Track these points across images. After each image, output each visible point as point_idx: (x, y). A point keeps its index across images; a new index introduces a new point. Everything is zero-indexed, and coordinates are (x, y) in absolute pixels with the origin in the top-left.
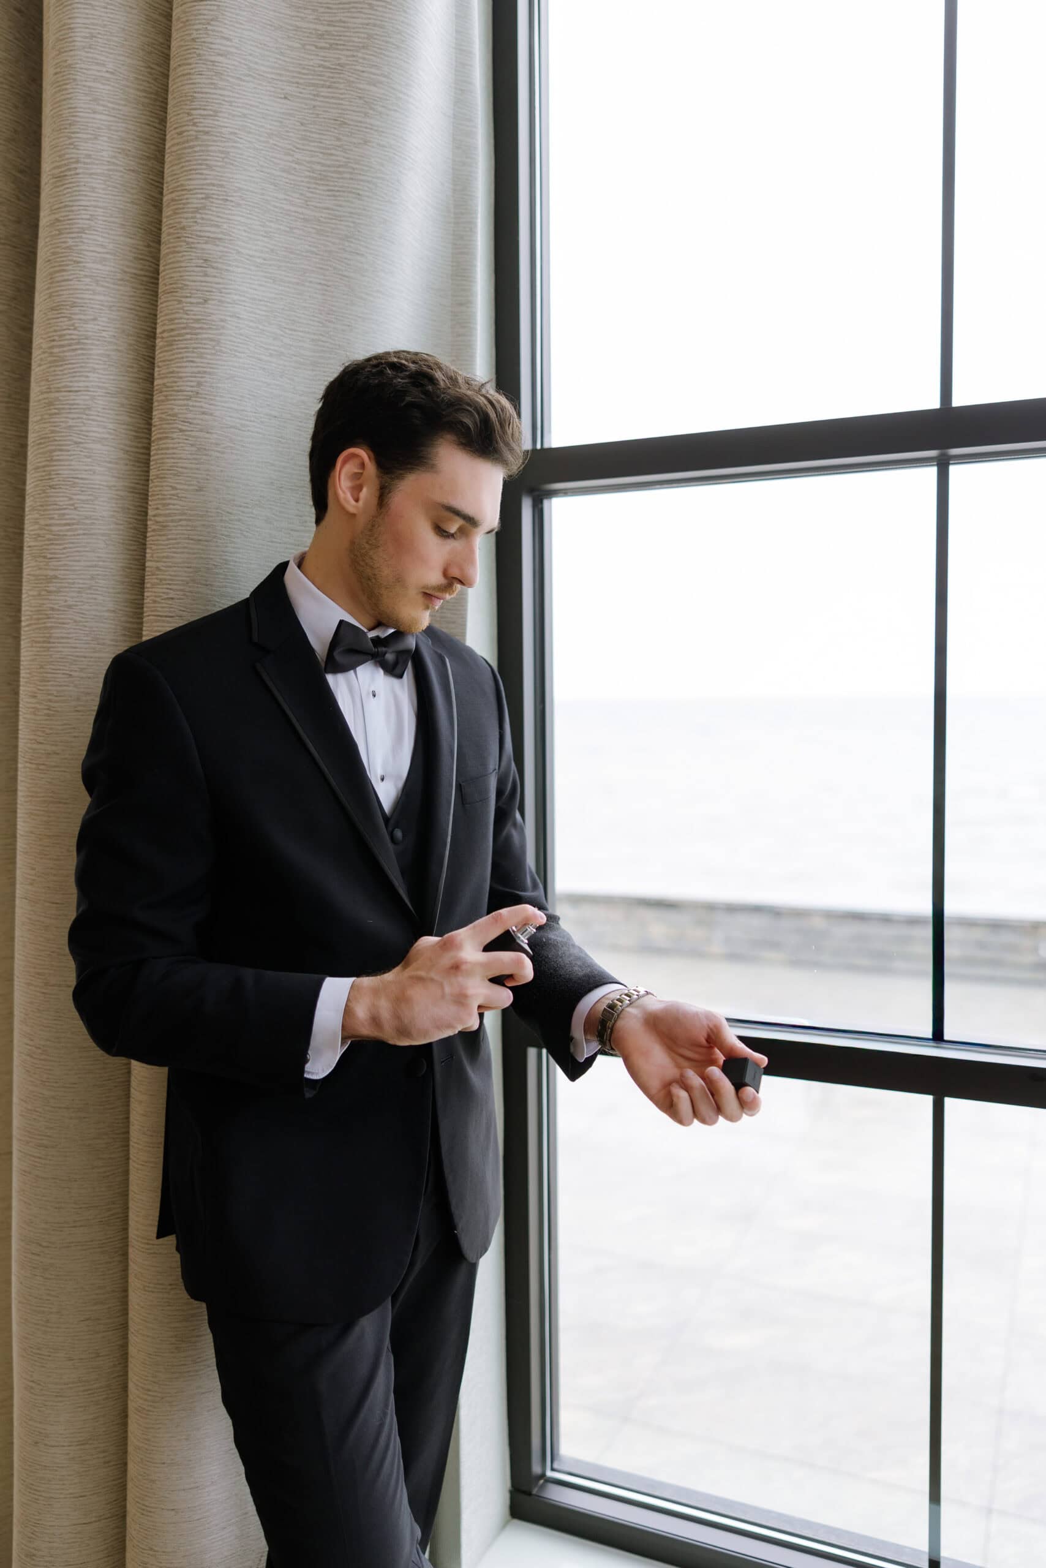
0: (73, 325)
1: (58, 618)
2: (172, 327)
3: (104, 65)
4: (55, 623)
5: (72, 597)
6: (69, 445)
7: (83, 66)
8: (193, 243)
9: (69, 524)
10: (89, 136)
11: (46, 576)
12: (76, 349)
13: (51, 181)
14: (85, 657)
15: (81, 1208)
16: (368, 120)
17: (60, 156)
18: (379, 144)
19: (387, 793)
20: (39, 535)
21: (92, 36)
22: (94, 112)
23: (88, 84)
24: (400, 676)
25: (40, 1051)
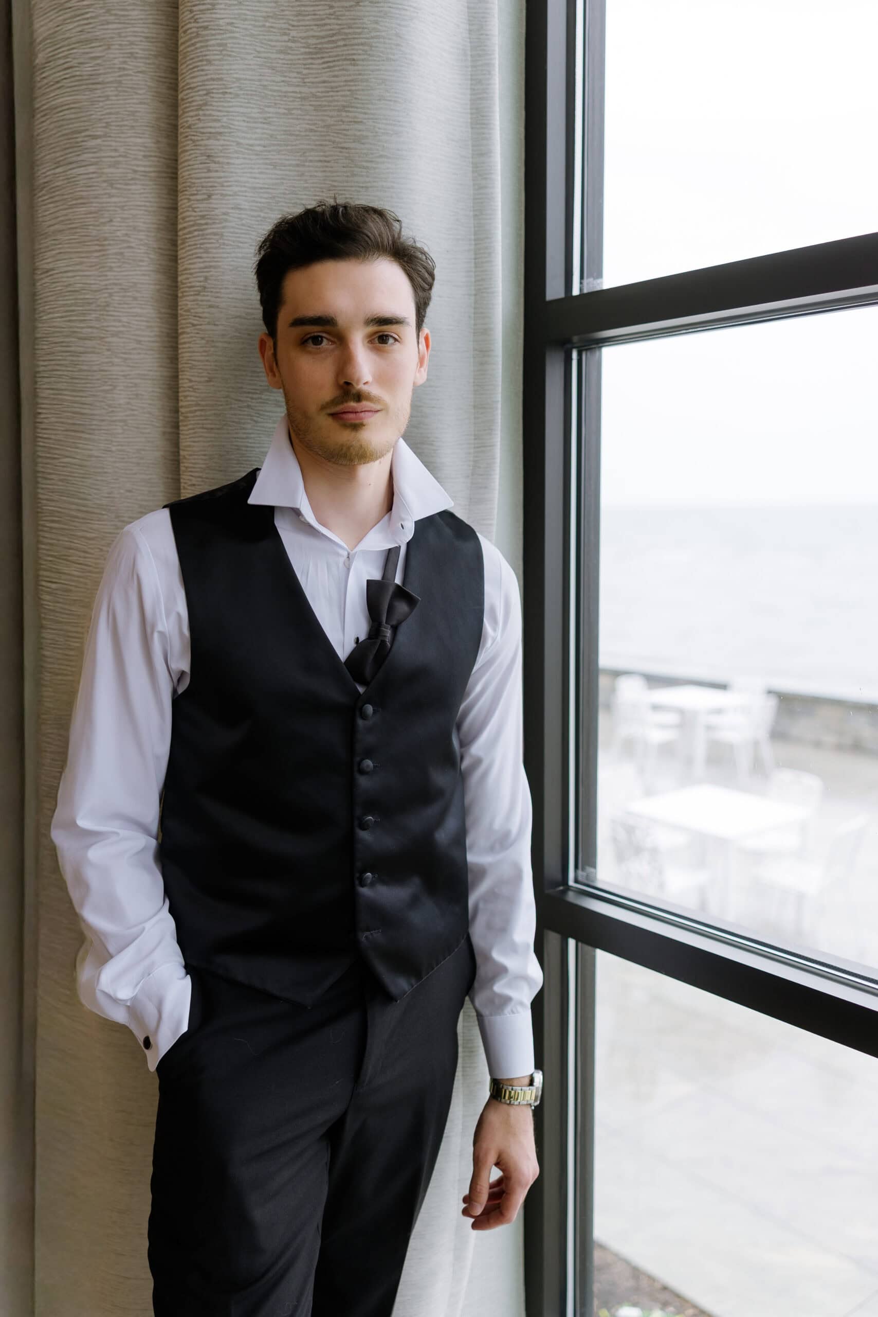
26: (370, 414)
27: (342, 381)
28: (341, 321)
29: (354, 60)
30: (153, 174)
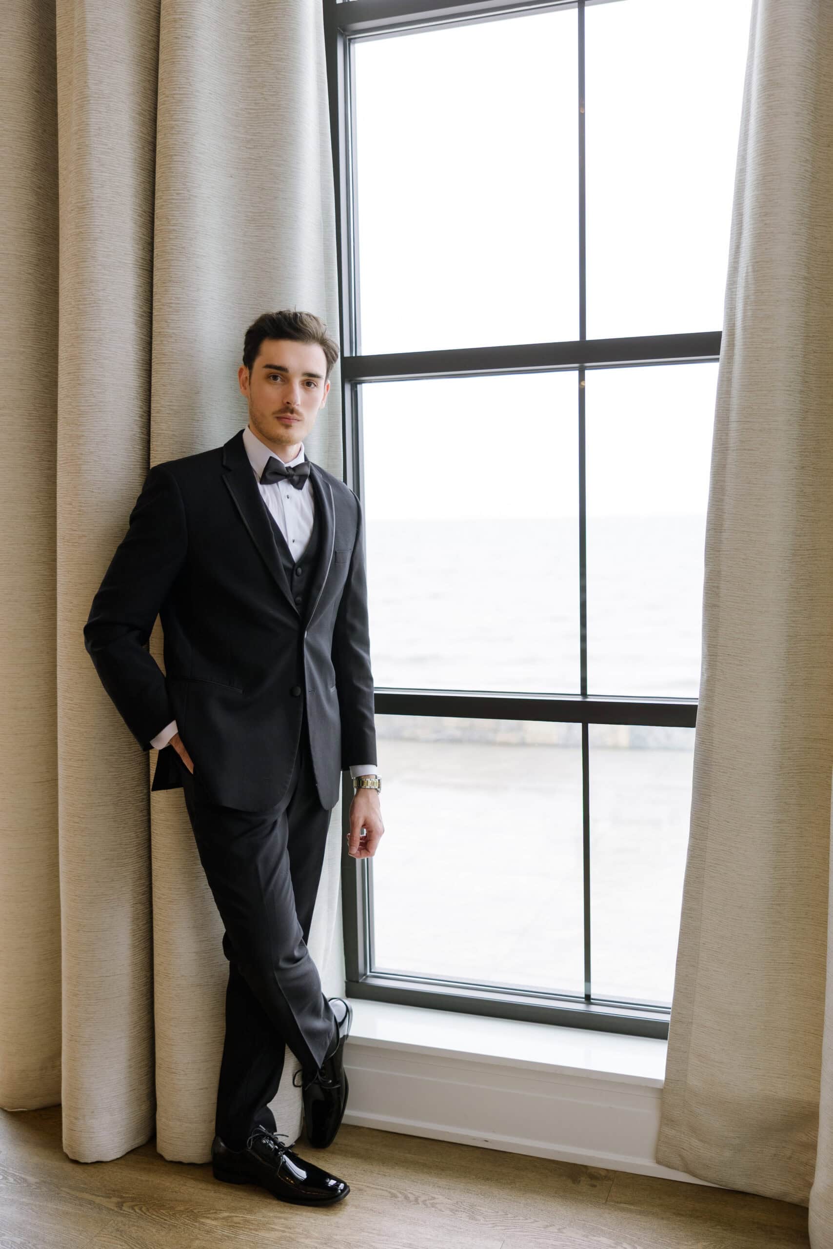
0: (91, 293)
1: (84, 459)
2: (178, 302)
3: (106, 145)
4: (83, 462)
5: (93, 447)
6: (90, 361)
7: (95, 146)
8: (190, 257)
9: (90, 406)
10: (99, 186)
11: (78, 435)
12: (93, 307)
13: (76, 210)
14: (101, 481)
15: (102, 795)
16: (276, 186)
17: (83, 196)
18: (283, 198)
19: (296, 550)
20: (72, 412)
21: (100, 129)
22: (102, 172)
23: (98, 156)
24: (300, 488)
25: (77, 706)
26: (295, 421)
27: (285, 401)
28: (291, 371)
29: (274, 227)
30: (130, 265)
